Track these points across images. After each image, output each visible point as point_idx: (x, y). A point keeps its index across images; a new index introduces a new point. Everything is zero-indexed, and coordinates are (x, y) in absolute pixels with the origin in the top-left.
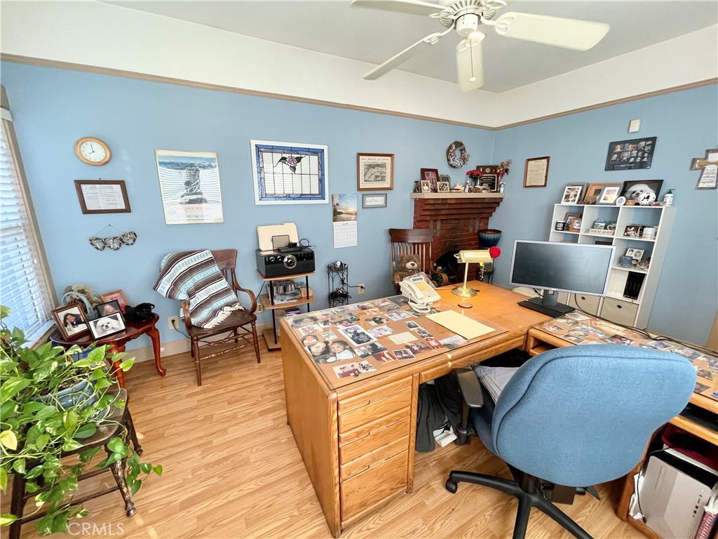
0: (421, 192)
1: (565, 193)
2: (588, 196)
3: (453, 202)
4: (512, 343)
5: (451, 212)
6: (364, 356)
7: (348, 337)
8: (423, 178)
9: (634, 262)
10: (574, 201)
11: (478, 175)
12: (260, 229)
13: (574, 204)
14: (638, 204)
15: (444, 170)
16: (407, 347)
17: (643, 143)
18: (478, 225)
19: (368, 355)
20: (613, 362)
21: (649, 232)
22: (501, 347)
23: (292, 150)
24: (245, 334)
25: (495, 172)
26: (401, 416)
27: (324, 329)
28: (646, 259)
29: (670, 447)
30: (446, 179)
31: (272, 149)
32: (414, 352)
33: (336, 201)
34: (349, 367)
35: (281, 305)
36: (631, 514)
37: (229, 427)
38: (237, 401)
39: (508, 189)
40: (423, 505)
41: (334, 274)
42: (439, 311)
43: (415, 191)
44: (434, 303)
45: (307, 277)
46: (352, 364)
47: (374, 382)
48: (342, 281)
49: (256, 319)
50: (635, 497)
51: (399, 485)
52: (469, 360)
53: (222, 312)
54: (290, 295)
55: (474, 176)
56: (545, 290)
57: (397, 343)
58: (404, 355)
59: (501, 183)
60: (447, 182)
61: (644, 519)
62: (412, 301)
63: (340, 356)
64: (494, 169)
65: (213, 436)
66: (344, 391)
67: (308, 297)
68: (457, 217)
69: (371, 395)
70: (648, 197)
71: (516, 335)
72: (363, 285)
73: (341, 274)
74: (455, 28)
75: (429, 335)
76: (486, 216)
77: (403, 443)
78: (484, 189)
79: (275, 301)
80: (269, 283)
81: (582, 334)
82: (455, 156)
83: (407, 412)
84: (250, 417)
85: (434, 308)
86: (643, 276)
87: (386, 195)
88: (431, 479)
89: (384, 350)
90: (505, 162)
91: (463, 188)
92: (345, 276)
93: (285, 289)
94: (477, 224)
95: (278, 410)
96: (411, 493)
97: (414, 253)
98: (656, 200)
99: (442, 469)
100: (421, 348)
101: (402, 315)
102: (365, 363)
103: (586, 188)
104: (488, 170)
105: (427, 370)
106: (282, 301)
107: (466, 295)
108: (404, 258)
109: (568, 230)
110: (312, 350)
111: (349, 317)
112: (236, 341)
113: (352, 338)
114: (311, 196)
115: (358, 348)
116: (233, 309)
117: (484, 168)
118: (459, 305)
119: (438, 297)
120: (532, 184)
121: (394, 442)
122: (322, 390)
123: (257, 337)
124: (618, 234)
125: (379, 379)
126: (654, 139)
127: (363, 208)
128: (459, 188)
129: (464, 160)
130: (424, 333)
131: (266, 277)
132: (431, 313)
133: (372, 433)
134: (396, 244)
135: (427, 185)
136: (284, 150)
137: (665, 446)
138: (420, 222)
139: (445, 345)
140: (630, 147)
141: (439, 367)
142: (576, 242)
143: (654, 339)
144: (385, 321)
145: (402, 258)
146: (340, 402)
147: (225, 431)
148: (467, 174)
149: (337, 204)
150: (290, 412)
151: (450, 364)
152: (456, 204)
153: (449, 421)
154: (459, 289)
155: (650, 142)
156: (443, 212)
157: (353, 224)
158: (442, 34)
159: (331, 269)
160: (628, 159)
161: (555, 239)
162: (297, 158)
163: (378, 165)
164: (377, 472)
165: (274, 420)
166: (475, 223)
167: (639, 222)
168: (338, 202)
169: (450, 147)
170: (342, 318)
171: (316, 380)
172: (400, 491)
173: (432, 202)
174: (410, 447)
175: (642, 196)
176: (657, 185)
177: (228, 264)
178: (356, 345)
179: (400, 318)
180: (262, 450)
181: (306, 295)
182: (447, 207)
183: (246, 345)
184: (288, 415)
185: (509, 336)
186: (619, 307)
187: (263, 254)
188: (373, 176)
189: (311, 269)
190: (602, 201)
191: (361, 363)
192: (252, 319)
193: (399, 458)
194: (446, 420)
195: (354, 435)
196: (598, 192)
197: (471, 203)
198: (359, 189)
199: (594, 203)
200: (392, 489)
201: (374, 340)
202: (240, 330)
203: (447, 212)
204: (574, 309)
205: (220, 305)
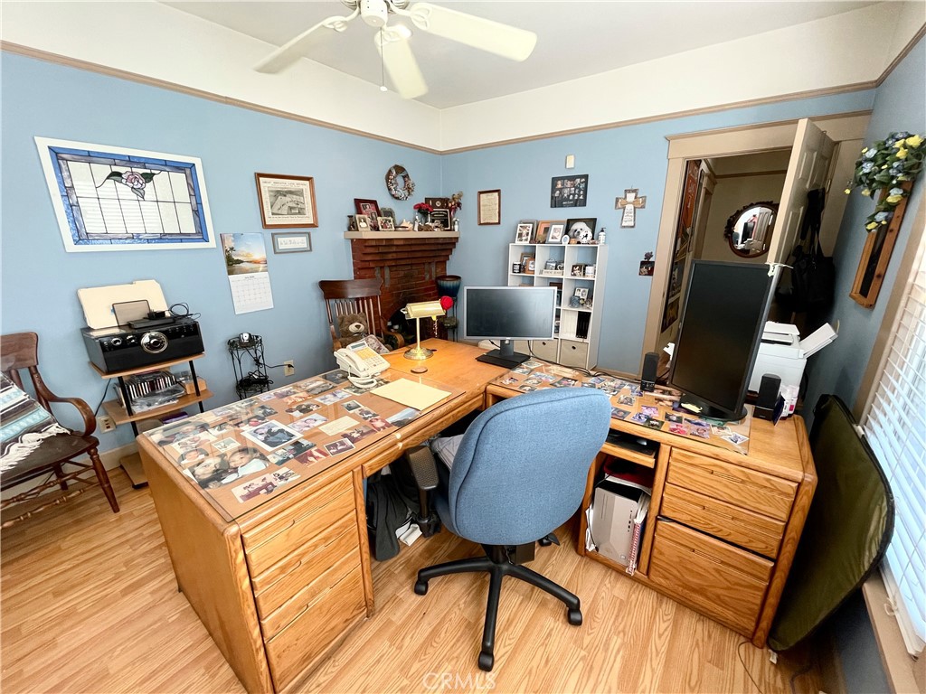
0: (358, 230)
1: (518, 232)
2: (538, 235)
3: (402, 243)
4: (471, 405)
5: (400, 256)
6: (281, 463)
7: (258, 441)
8: (359, 212)
9: (581, 302)
10: (526, 240)
11: (427, 210)
12: (83, 294)
13: (527, 243)
14: (579, 243)
15: (385, 202)
16: (345, 436)
17: (578, 180)
18: (434, 271)
19: (288, 459)
20: (544, 407)
21: (589, 270)
22: (459, 412)
23: (130, 161)
24: (79, 473)
25: (447, 207)
26: (344, 526)
27: (217, 437)
28: (590, 297)
29: (610, 474)
30: (389, 213)
31: (89, 157)
32: (354, 440)
33: (229, 244)
34: (258, 483)
35: (149, 412)
36: (587, 548)
37: (58, 635)
38: (73, 587)
39: (463, 226)
40: (389, 622)
41: (240, 352)
42: (387, 383)
43: (349, 229)
44: (382, 372)
45: (191, 362)
46: (262, 478)
47: (297, 494)
48: (257, 361)
49: (97, 442)
50: (588, 530)
51: (355, 613)
52: (423, 435)
53: (19, 444)
54: (164, 394)
55: (423, 210)
56: (501, 341)
57: (330, 433)
58: (339, 448)
59: (454, 219)
60: (390, 218)
61: (597, 549)
62: (353, 375)
63: (242, 472)
64: (445, 201)
65: (22, 661)
66: (250, 518)
67: (198, 393)
68: (409, 262)
69: (295, 512)
70: (586, 236)
71: (474, 395)
72: (291, 362)
73: (252, 351)
74: (360, 13)
75: (374, 415)
76: (442, 259)
77: (352, 559)
78: (437, 227)
79: (136, 409)
80: (117, 381)
81: (536, 382)
82: (397, 184)
83: (351, 519)
84: (104, 603)
85: (382, 380)
86: (590, 314)
87: (309, 234)
88: (397, 589)
89: (312, 447)
90: (456, 194)
91: (411, 226)
92: (259, 354)
93: (153, 386)
94: (433, 269)
95: (159, 576)
96: (373, 615)
97: (359, 311)
98: (593, 239)
99: (409, 572)
100: (363, 434)
101: (339, 395)
102: (282, 471)
103: (536, 225)
104: (438, 204)
105: (370, 459)
106: (149, 405)
107: (421, 358)
108: (345, 319)
109: (524, 272)
110: (196, 473)
111: (260, 413)
112: (64, 486)
113: (265, 441)
114: (182, 237)
115: (274, 452)
116: (46, 435)
117: (434, 200)
118: (412, 371)
119: (385, 365)
120: (486, 221)
121: (338, 563)
122: (214, 526)
123: (104, 472)
124: (566, 275)
125: (305, 488)
126: (586, 177)
127: (275, 253)
128: (407, 225)
129: (409, 189)
130: (368, 413)
131: (108, 372)
132: (377, 386)
133: (304, 561)
134: (332, 302)
135: (365, 221)
136: (113, 159)
137: (606, 475)
138: (361, 269)
139: (393, 423)
140: (569, 183)
141: (388, 452)
142: (532, 284)
143: (594, 376)
144: (315, 408)
145: (342, 319)
146: (246, 536)
147: (52, 644)
148: (415, 207)
149: (232, 249)
150: (179, 572)
151: (400, 445)
152: (404, 245)
153: (413, 513)
154: (413, 351)
155: (583, 180)
156: (390, 256)
157: (262, 277)
158: (348, 19)
159: (234, 345)
160: (569, 196)
161: (513, 283)
162: (143, 175)
163: (291, 192)
164: (320, 608)
165: (152, 593)
166: (431, 269)
167: (582, 262)
168: (232, 245)
169: (390, 172)
170: (250, 415)
171: (203, 515)
172: (358, 619)
173: (374, 243)
174: (364, 560)
175: (583, 234)
176: (592, 223)
177: (18, 360)
178: (269, 449)
179: (337, 400)
180: (132, 647)
181: (194, 391)
182: (394, 249)
183: (83, 491)
184: (177, 578)
185: (466, 398)
186: (574, 348)
187: (95, 334)
188: (286, 208)
189: (197, 349)
190: (550, 240)
191: (277, 472)
192: (87, 445)
193: (350, 581)
194: (410, 512)
195: (278, 572)
196: (547, 230)
197: (424, 244)
198: (265, 226)
199: (544, 243)
200: (347, 620)
201: (298, 436)
202: (68, 468)
203: (395, 256)
204: (529, 357)
205: (12, 433)
